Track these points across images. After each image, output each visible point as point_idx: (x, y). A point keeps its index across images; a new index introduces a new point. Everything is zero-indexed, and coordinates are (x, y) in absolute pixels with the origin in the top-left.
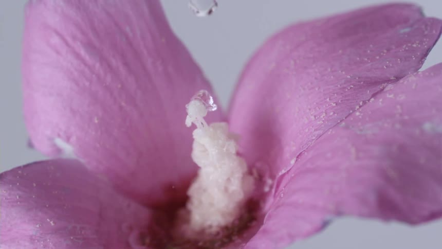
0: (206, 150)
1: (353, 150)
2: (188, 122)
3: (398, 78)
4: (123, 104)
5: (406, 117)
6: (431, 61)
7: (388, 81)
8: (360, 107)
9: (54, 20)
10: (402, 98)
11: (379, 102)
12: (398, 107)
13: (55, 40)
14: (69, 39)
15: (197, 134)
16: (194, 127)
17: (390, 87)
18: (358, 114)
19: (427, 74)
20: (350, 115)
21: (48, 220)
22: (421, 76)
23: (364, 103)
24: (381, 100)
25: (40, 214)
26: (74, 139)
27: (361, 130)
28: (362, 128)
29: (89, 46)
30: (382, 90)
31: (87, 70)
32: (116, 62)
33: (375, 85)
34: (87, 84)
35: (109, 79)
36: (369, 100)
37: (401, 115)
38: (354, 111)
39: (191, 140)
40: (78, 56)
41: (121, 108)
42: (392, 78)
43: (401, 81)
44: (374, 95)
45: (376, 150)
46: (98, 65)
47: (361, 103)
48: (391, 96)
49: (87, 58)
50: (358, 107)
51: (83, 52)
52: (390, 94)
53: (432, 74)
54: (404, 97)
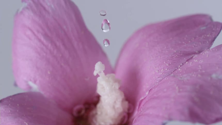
0: (103, 88)
1: (177, 88)
2: (95, 73)
3: (200, 52)
4: (63, 64)
5: (204, 71)
6: (216, 43)
7: (195, 53)
8: (181, 66)
9: (28, 23)
10: (201, 62)
11: (190, 64)
12: (200, 66)
13: (29, 33)
14: (36, 33)
15: (99, 79)
16: (98, 76)
17: (196, 56)
18: (179, 70)
19: (214, 50)
20: (175, 70)
21: (25, 123)
22: (211, 51)
23: (183, 64)
24: (191, 63)
25: (21, 120)
26: (38, 82)
27: (181, 78)
28: (181, 77)
29: (46, 35)
30: (192, 58)
31: (44, 48)
32: (58, 44)
33: (188, 55)
34: (45, 54)
35: (55, 52)
36: (185, 63)
37: (201, 70)
38: (178, 68)
39: (96, 83)
40: (40, 40)
41: (61, 66)
42: (197, 52)
43: (201, 53)
44: (188, 60)
45: (189, 88)
46: (50, 45)
47: (181, 64)
48: (196, 61)
49: (45, 41)
50: (179, 66)
51: (42, 39)
52: (196, 60)
53: (217, 50)
54: (203, 61)
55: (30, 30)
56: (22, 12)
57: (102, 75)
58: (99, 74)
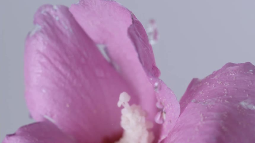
0: (128, 121)
1: (201, 115)
2: (119, 104)
9: (42, 47)
10: (227, 84)
12: (226, 90)
13: (44, 60)
14: (53, 60)
15: (123, 111)
16: (122, 107)
18: (201, 93)
24: (214, 85)
27: (204, 103)
28: (204, 101)
29: (64, 63)
31: (63, 78)
32: (79, 72)
34: (63, 85)
35: (75, 82)
37: (227, 95)
39: (120, 115)
40: (57, 69)
41: (82, 98)
45: (215, 115)
46: (69, 75)
49: (63, 70)
51: (60, 67)
54: (229, 84)
56: (35, 36)
57: (127, 105)
58: (124, 105)
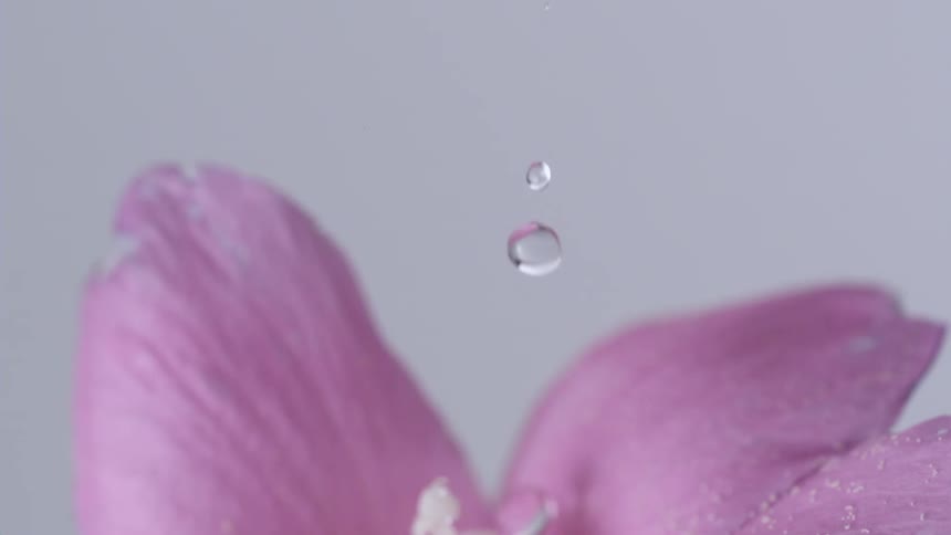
3: (849, 445)
5: (865, 531)
6: (917, 411)
7: (827, 451)
8: (772, 505)
10: (857, 489)
11: (809, 497)
12: (849, 508)
14: (174, 361)
17: (832, 464)
18: (765, 520)
19: (908, 439)
20: (748, 522)
22: (896, 443)
23: (779, 496)
24: (813, 492)
30: (815, 471)
33: (802, 459)
34: (209, 453)
35: (253, 442)
36: (789, 491)
37: (854, 525)
38: (758, 513)
42: (837, 445)
43: (855, 453)
44: (800, 481)
46: (231, 414)
47: (772, 498)
48: (835, 485)
50: (764, 505)
52: (832, 480)
53: (918, 440)
54: (861, 488)
55: (150, 348)
56: (116, 278)
